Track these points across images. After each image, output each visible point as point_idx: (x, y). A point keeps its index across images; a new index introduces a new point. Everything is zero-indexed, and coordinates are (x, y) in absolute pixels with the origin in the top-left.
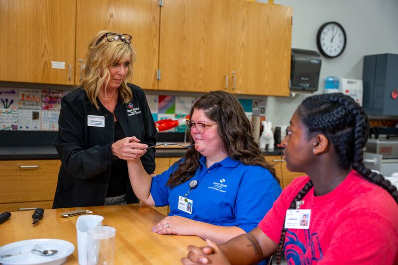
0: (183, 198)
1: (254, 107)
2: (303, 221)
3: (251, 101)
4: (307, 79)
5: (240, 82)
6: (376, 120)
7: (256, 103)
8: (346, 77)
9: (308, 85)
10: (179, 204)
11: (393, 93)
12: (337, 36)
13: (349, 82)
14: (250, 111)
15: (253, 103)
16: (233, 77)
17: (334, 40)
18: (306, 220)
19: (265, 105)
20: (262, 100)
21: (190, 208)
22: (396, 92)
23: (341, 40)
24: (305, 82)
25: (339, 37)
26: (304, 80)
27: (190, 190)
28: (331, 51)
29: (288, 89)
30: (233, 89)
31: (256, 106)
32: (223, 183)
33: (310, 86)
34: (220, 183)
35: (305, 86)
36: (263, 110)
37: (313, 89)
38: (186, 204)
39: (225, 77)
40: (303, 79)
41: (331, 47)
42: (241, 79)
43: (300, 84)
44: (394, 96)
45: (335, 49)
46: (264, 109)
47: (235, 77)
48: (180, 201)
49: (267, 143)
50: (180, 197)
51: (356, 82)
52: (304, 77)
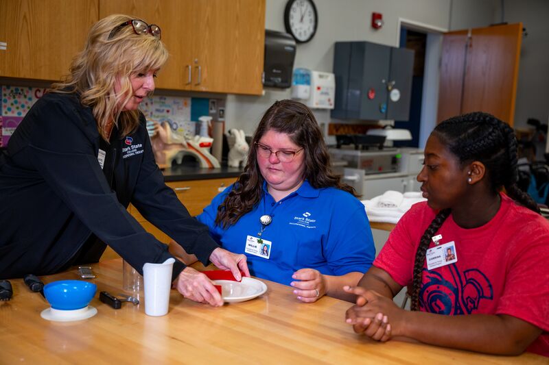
0: (255, 239)
1: (211, 109)
2: (449, 255)
3: (208, 100)
4: (279, 72)
5: (205, 75)
6: (347, 125)
7: (213, 103)
8: (316, 70)
9: (280, 79)
10: (247, 246)
11: (370, 92)
12: (307, 13)
13: (321, 76)
14: (208, 114)
15: (210, 103)
16: (197, 67)
17: (304, 19)
18: (452, 253)
19: (224, 105)
20: (221, 100)
21: (267, 251)
22: (373, 91)
23: (311, 20)
24: (277, 75)
25: (310, 15)
26: (276, 73)
27: (263, 228)
28: (300, 34)
29: (261, 85)
30: (198, 84)
31: (213, 108)
32: (309, 217)
33: (282, 81)
34: (305, 218)
35: (276, 81)
36: (222, 114)
37: (284, 85)
38: (259, 246)
39: (187, 66)
40: (274, 71)
41: (301, 28)
42: (206, 70)
43: (272, 79)
44: (372, 96)
45: (305, 32)
46: (223, 111)
47: (200, 68)
48: (248, 242)
49: (240, 159)
50: (249, 237)
51: (327, 76)
52: (276, 69)
